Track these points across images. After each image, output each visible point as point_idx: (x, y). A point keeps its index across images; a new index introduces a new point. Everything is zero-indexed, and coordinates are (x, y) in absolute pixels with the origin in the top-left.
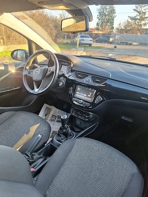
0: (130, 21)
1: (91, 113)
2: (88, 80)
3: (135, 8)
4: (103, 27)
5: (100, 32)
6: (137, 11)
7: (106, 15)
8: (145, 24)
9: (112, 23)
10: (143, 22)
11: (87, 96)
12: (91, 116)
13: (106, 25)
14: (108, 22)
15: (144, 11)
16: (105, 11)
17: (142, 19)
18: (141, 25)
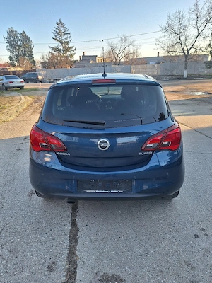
0: (53, 52)
4: (21, 62)
5: (18, 69)
6: (58, 40)
7: (19, 46)
8: (71, 56)
10: (68, 53)
13: (24, 59)
15: (66, 40)
17: (67, 50)
18: (67, 57)
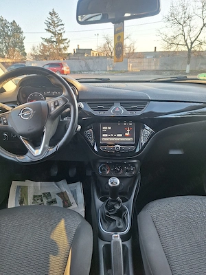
0: (46, 44)
1: (135, 161)
2: (118, 110)
3: (47, 28)
4: (10, 53)
5: (8, 60)
6: (51, 32)
7: (9, 36)
8: (65, 48)
9: (22, 48)
10: (62, 46)
11: (124, 136)
12: (137, 166)
13: (14, 51)
14: (15, 46)
15: (59, 32)
16: (6, 29)
17: (60, 41)
18: (61, 49)
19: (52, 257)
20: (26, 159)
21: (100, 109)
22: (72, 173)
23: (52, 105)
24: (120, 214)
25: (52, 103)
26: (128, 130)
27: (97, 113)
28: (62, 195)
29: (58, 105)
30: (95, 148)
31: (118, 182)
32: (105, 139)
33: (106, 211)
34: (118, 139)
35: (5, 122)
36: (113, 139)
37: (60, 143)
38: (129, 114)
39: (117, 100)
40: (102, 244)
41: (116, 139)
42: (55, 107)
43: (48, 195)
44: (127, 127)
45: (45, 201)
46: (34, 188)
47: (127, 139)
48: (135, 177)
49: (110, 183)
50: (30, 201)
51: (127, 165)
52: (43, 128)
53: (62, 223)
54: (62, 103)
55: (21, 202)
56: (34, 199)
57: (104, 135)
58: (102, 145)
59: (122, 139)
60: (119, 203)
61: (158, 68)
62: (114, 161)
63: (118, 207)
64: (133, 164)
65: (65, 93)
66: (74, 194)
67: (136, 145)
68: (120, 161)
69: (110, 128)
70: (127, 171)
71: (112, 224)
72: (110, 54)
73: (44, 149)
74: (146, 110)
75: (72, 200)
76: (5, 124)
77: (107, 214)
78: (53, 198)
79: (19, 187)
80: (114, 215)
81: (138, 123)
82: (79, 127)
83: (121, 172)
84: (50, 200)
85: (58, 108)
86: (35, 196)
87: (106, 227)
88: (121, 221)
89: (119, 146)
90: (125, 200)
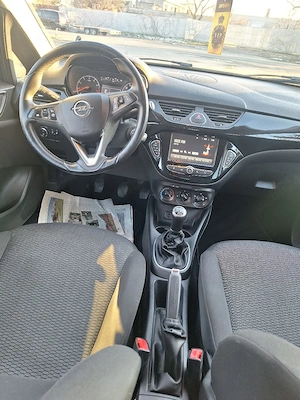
1: (209, 190)
2: (199, 118)
11: (201, 156)
12: (210, 196)
19: (98, 284)
20: (75, 167)
21: (176, 114)
22: (122, 192)
23: (115, 101)
24: (179, 249)
25: (115, 98)
26: (208, 149)
27: (170, 119)
28: (105, 217)
29: (123, 103)
30: (160, 165)
31: (185, 214)
32: (175, 156)
33: (164, 244)
34: (193, 158)
35: (53, 115)
36: (186, 157)
37: (121, 155)
38: (213, 125)
39: (200, 103)
40: (154, 279)
41: (190, 158)
42: (120, 104)
43: (88, 215)
44: (207, 143)
45: (84, 221)
46: (71, 203)
47: (204, 160)
48: (204, 210)
49: (174, 213)
50: (65, 218)
51: (198, 193)
52: (101, 132)
53: (111, 248)
54: (128, 100)
55: (55, 218)
56: (71, 217)
57: (174, 150)
58: (171, 163)
59: (197, 159)
60: (181, 237)
61: (266, 46)
62: (182, 186)
63: (178, 242)
64: (205, 194)
65: (134, 88)
66: (121, 218)
67: (214, 170)
68: (190, 188)
69: (184, 142)
70: (196, 201)
71: (169, 260)
72: (193, 12)
73: (100, 158)
74: (237, 124)
75: (118, 225)
76: (52, 118)
77: (165, 247)
78: (94, 219)
79: (53, 199)
80: (173, 250)
81: (223, 140)
82: (145, 136)
83: (189, 201)
84: (90, 221)
85: (122, 106)
86: (71, 214)
87: (161, 262)
88: (179, 257)
89: (192, 168)
90: (187, 236)
